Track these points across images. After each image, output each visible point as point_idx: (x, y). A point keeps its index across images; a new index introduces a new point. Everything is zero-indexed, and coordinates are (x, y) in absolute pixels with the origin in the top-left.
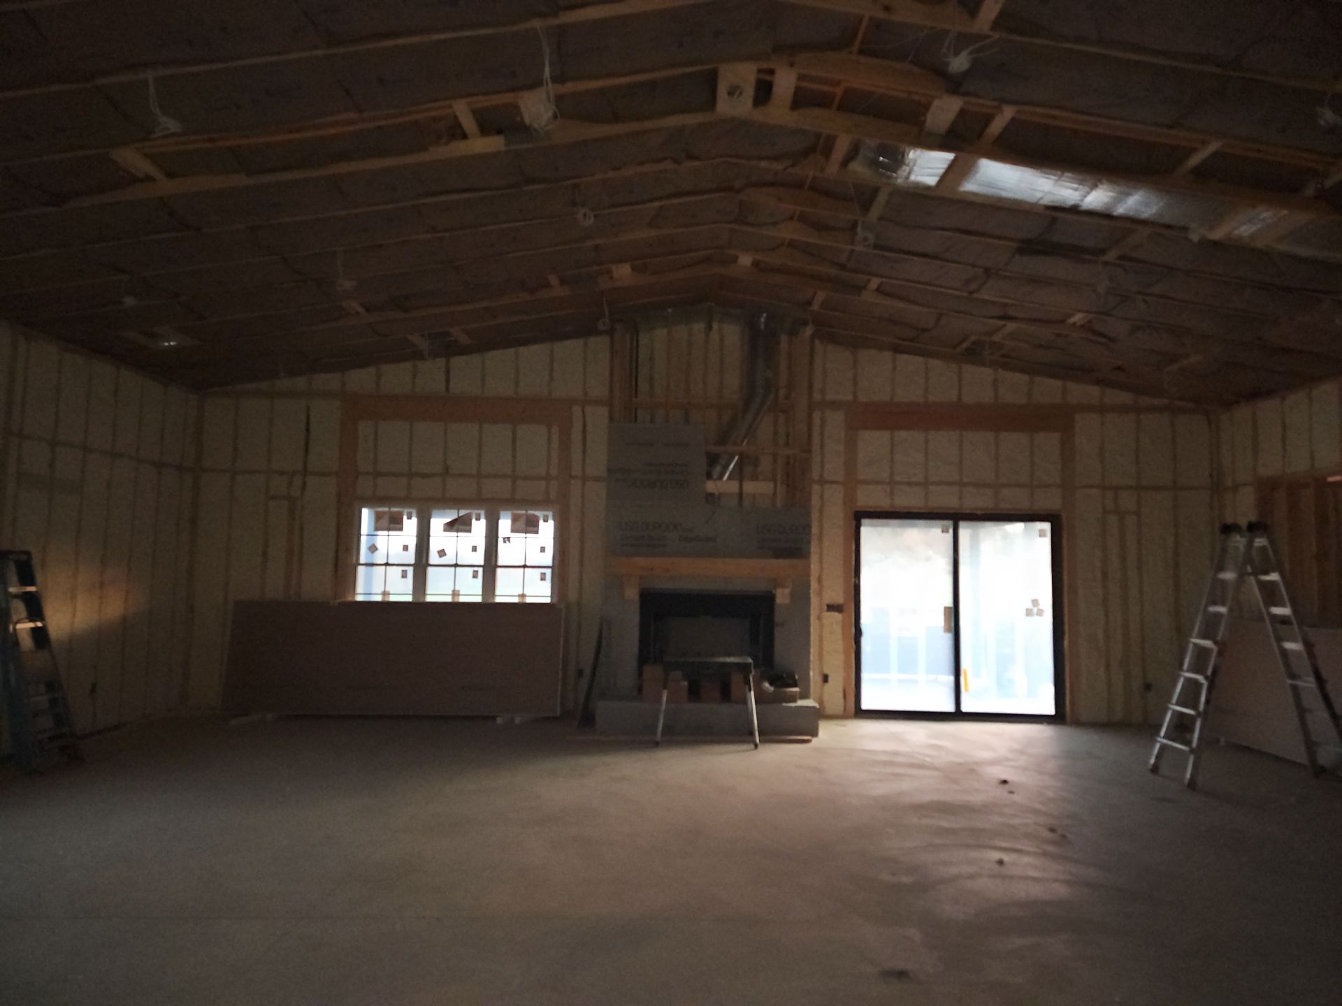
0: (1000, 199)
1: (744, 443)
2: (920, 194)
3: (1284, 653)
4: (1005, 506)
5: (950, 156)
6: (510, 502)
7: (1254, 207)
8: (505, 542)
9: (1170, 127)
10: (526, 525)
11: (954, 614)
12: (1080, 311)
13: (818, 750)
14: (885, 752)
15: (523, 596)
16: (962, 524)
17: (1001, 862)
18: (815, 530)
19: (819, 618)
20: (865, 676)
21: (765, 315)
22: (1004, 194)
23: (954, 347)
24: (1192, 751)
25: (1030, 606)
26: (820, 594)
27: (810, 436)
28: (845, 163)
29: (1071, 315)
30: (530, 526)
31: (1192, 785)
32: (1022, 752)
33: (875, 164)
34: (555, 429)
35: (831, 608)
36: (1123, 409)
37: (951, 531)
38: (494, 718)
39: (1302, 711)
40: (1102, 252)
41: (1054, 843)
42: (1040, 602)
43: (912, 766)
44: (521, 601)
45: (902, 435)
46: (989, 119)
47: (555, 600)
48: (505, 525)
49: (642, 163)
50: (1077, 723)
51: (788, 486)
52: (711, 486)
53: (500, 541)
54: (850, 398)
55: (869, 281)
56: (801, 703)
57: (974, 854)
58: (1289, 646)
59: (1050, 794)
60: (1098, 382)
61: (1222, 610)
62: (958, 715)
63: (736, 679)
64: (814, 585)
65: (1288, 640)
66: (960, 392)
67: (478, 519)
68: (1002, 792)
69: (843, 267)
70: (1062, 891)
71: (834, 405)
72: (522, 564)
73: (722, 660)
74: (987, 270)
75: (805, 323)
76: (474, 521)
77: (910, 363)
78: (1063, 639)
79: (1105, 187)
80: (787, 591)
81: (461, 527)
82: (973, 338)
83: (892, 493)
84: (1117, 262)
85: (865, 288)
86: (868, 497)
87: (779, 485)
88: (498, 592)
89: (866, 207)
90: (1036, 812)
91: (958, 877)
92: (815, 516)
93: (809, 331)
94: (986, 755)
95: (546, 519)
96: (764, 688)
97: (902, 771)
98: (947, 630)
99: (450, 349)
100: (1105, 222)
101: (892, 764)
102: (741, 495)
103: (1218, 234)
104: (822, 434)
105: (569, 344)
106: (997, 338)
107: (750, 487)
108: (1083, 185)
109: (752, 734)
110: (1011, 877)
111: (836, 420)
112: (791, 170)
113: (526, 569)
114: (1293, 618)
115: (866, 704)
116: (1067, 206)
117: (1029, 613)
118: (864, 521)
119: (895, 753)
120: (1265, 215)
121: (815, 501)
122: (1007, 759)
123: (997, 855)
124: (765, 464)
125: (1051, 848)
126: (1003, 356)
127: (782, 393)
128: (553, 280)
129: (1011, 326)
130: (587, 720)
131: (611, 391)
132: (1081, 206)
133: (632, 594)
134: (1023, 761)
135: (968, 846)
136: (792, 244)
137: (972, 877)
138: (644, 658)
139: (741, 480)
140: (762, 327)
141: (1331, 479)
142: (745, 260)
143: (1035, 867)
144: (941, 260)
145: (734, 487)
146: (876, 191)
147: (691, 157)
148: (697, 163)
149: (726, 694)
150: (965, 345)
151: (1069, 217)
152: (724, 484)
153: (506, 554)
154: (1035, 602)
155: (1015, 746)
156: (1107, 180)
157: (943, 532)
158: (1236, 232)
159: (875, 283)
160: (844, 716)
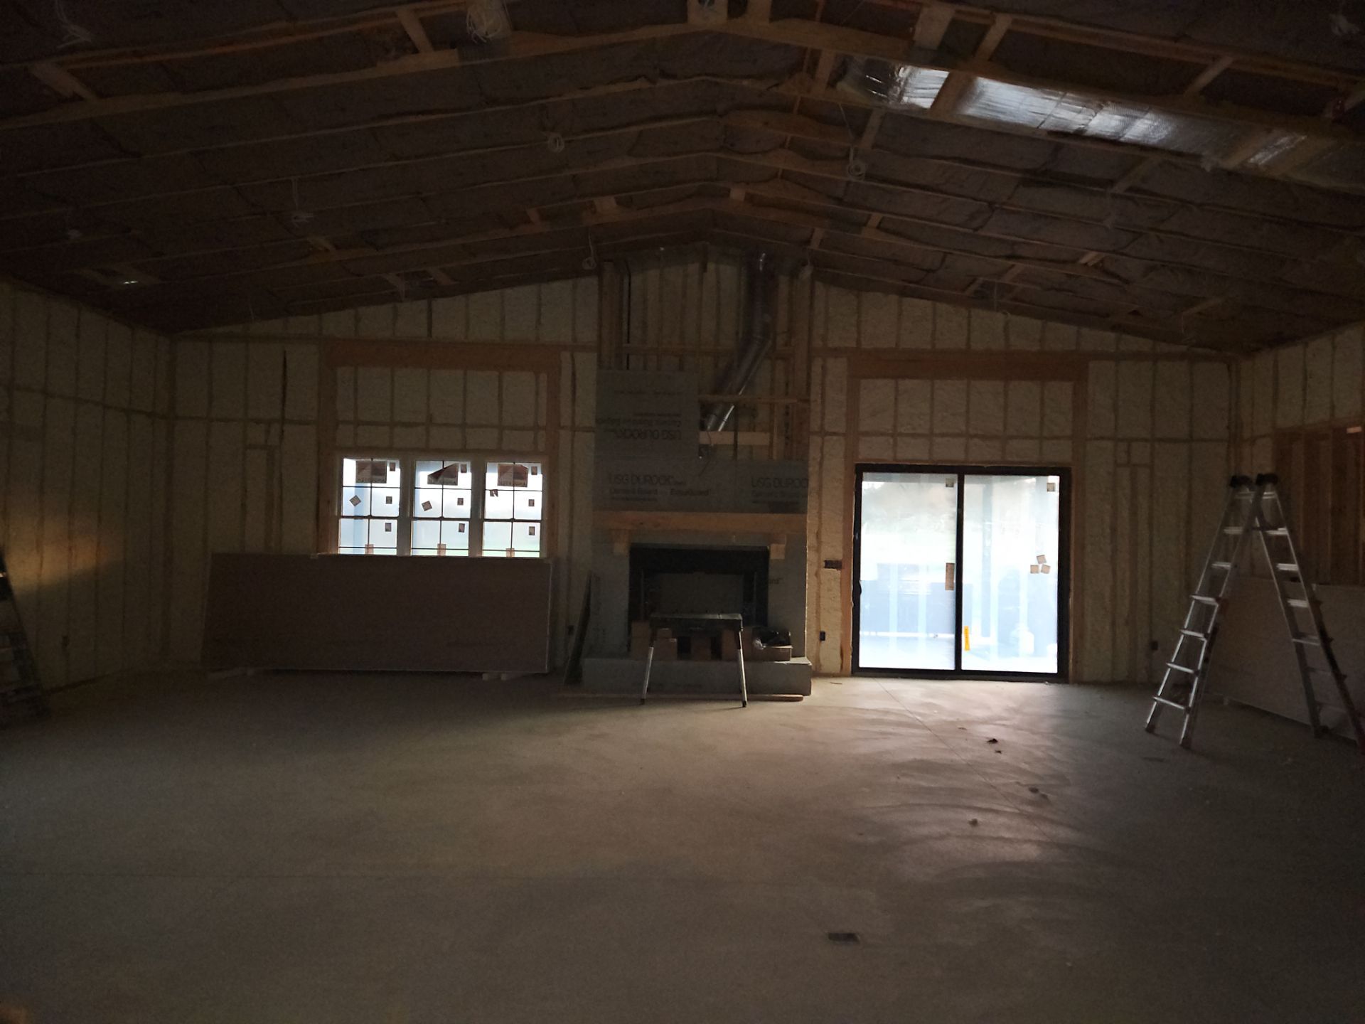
0: (999, 123)
1: (740, 393)
2: (915, 117)
3: (1290, 611)
4: (1013, 459)
5: (944, 74)
6: (498, 453)
7: (1269, 131)
8: (492, 495)
9: (1176, 40)
10: (514, 478)
11: (957, 570)
12: (1092, 250)
13: (810, 709)
14: (876, 711)
15: (511, 550)
16: (967, 477)
17: (974, 823)
18: (813, 484)
19: (817, 574)
20: (862, 633)
21: (764, 254)
22: (1003, 117)
23: (963, 290)
24: (1188, 710)
25: (1035, 562)
26: (818, 550)
27: (808, 385)
28: (832, 84)
29: (1083, 254)
30: (517, 479)
31: (1187, 744)
32: (1016, 711)
33: (865, 85)
34: (543, 377)
35: (829, 564)
36: (1138, 356)
37: (956, 485)
38: (480, 674)
39: (1306, 670)
40: (1112, 182)
41: (1031, 803)
42: (1047, 558)
43: (900, 724)
44: (509, 556)
45: (907, 384)
46: (983, 30)
47: (545, 556)
48: (492, 479)
49: (612, 82)
50: (1080, 682)
51: (787, 438)
52: (704, 438)
53: (488, 493)
54: (854, 344)
55: (869, 217)
56: (793, 661)
57: (950, 814)
58: (1295, 603)
59: (1039, 754)
60: (1114, 328)
61: (1227, 566)
62: (958, 674)
63: (727, 637)
64: (811, 540)
65: (1295, 598)
66: (969, 339)
67: (464, 471)
68: (989, 752)
69: (839, 201)
70: (1031, 852)
71: (836, 353)
72: (510, 517)
73: (710, 616)
74: (991, 204)
75: (804, 264)
76: (460, 474)
77: (918, 307)
78: (1068, 597)
79: (1110, 109)
80: (783, 546)
81: (446, 479)
82: (981, 280)
83: (895, 444)
84: (1128, 194)
85: (865, 224)
86: (868, 450)
87: (775, 438)
88: (485, 547)
89: (859, 132)
90: (1023, 772)
91: (928, 838)
92: (813, 469)
93: (807, 272)
94: (980, 714)
95: (534, 471)
96: (755, 646)
97: (890, 729)
98: (949, 587)
99: (431, 291)
100: (1111, 149)
101: (883, 723)
102: (735, 445)
103: (1232, 163)
104: (823, 384)
105: (556, 285)
106: (1007, 279)
107: (745, 438)
108: (1088, 107)
109: (741, 692)
110: (982, 838)
111: (838, 367)
112: (775, 89)
113: (514, 523)
114: (1300, 574)
115: (862, 664)
116: (1072, 132)
117: (1034, 569)
118: (865, 475)
119: (887, 712)
120: (1284, 140)
121: (814, 454)
122: (1001, 719)
123: (972, 816)
124: (763, 415)
125: (1030, 809)
126: (1015, 299)
127: (780, 340)
128: (533, 214)
129: (1020, 267)
130: (574, 676)
131: (600, 336)
132: (1086, 130)
133: (621, 548)
134: (1017, 720)
135: (944, 806)
136: (786, 176)
137: (942, 837)
138: (634, 614)
139: (736, 431)
140: (761, 268)
141: (1351, 430)
142: (737, 194)
143: (1009, 828)
144: (941, 192)
145: (728, 438)
146: (868, 113)
147: (665, 75)
148: (672, 82)
149: (717, 653)
150: (973, 288)
151: (1073, 143)
152: (718, 435)
153: (493, 507)
154: (1041, 558)
155: (1012, 705)
156: (1113, 102)
157: (947, 486)
158: (1252, 160)
159: (876, 218)
160: (840, 675)
